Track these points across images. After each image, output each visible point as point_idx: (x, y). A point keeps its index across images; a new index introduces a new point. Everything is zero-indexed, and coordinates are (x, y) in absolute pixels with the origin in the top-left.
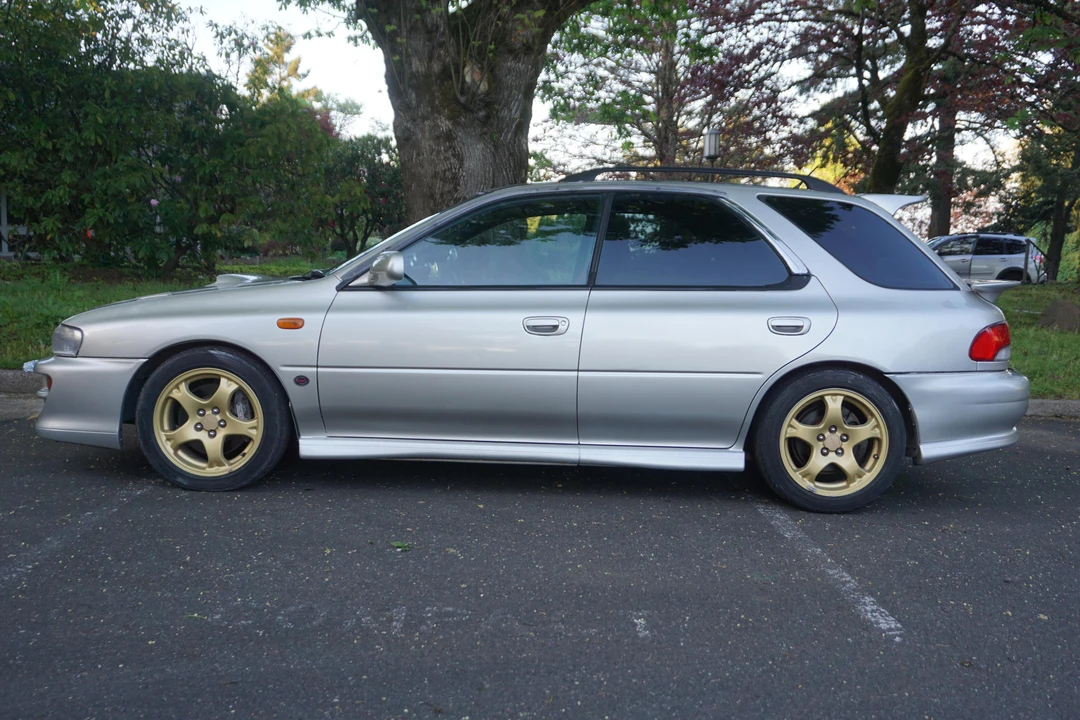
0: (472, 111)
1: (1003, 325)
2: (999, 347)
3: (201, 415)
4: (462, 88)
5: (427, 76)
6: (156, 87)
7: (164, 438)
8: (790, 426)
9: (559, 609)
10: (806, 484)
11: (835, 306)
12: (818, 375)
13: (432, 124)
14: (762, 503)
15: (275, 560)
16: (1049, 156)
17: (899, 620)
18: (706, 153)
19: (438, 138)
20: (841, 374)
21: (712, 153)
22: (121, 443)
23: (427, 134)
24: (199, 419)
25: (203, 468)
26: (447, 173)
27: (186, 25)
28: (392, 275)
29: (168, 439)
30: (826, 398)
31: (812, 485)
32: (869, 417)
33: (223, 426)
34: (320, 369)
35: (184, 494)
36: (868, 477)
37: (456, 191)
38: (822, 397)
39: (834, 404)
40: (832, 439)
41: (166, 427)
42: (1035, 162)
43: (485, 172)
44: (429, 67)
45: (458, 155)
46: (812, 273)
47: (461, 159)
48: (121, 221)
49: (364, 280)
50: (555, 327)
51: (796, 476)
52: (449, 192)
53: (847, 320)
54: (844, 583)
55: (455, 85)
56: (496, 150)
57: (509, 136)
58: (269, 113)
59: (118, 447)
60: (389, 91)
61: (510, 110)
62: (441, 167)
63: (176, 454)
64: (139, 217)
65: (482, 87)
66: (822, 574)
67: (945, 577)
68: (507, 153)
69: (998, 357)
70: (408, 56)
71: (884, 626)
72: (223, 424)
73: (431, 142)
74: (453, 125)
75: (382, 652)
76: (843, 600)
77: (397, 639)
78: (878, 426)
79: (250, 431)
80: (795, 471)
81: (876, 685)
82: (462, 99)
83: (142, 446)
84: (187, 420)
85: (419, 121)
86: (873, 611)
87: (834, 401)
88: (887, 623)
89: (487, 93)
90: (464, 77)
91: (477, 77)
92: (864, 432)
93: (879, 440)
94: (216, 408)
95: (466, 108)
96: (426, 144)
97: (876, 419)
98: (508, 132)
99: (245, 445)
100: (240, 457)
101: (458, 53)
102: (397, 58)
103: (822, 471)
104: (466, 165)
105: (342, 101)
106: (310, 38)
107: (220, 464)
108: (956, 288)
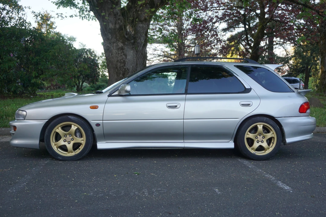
0: (129, 40)
1: (308, 102)
2: (307, 109)
3: (65, 137)
4: (126, 33)
5: (115, 29)
6: (16, 33)
7: (54, 145)
8: (247, 134)
9: (192, 188)
10: (253, 152)
11: (259, 98)
12: (255, 118)
13: (116, 45)
14: (239, 158)
15: (100, 179)
16: (303, 52)
17: (290, 187)
18: (196, 53)
19: (118, 49)
20: (262, 118)
21: (198, 53)
22: (39, 147)
23: (115, 48)
24: (65, 138)
25: (67, 154)
26: (122, 60)
27: (24, 13)
28: (127, 91)
29: (55, 145)
30: (258, 125)
31: (254, 152)
32: (271, 131)
33: (73, 140)
34: (103, 121)
35: (61, 162)
36: (271, 149)
37: (125, 66)
38: (256, 125)
39: (260, 127)
40: (260, 138)
41: (54, 141)
42: (299, 54)
43: (134, 60)
44: (115, 26)
45: (125, 54)
46: (252, 88)
47: (126, 55)
48: (5, 78)
49: (116, 93)
50: (176, 106)
51: (250, 149)
52: (123, 66)
53: (263, 102)
54: (271, 178)
55: (124, 32)
56: (137, 53)
57: (141, 48)
58: (55, 41)
59: (38, 148)
60: (101, 34)
61: (141, 40)
62: (119, 58)
63: (57, 149)
64: (12, 77)
65: (132, 33)
66: (264, 176)
67: (299, 175)
68: (141, 54)
69: (307, 112)
70: (108, 23)
71: (286, 188)
72: (72, 139)
73: (116, 50)
74: (123, 45)
75: (146, 201)
76: (272, 182)
77: (148, 197)
78: (273, 133)
79: (81, 141)
80: (249, 148)
81: (289, 203)
82: (126, 37)
83: (47, 147)
84: (61, 139)
85: (112, 44)
86: (282, 185)
87: (260, 126)
88: (287, 188)
89: (134, 35)
90: (127, 30)
91: (131, 30)
92: (269, 135)
93: (274, 138)
94: (70, 134)
95: (128, 39)
96: (114, 51)
97: (273, 131)
98: (141, 47)
99: (79, 146)
100: (78, 150)
101: (125, 22)
102: (105, 23)
103: (257, 148)
104: (128, 57)
105: (69, 37)
106: (72, 17)
107: (72, 152)
108: (294, 92)
